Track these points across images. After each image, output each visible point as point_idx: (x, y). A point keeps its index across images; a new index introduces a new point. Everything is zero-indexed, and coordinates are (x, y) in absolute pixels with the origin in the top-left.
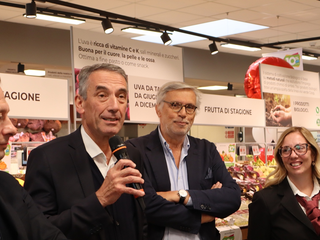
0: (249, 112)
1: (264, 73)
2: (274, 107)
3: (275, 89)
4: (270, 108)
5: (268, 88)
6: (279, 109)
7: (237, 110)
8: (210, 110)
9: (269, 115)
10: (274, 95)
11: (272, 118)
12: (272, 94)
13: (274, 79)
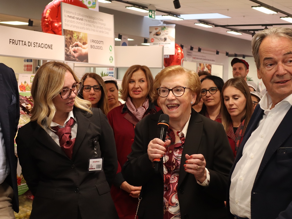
0: (50, 47)
1: (65, 12)
2: (73, 43)
3: (74, 27)
4: (69, 44)
5: (68, 25)
6: (77, 45)
7: (39, 44)
8: (14, 43)
9: (68, 51)
10: (74, 32)
11: (70, 53)
12: (72, 31)
13: (73, 18)
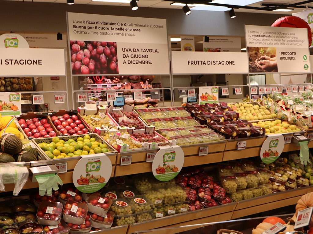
0: (232, 63)
1: (249, 32)
2: (259, 58)
3: (260, 43)
4: (255, 58)
5: (253, 43)
6: (264, 59)
7: (220, 61)
8: (193, 63)
9: (254, 64)
10: (259, 48)
11: (256, 66)
12: (257, 48)
13: (259, 36)
